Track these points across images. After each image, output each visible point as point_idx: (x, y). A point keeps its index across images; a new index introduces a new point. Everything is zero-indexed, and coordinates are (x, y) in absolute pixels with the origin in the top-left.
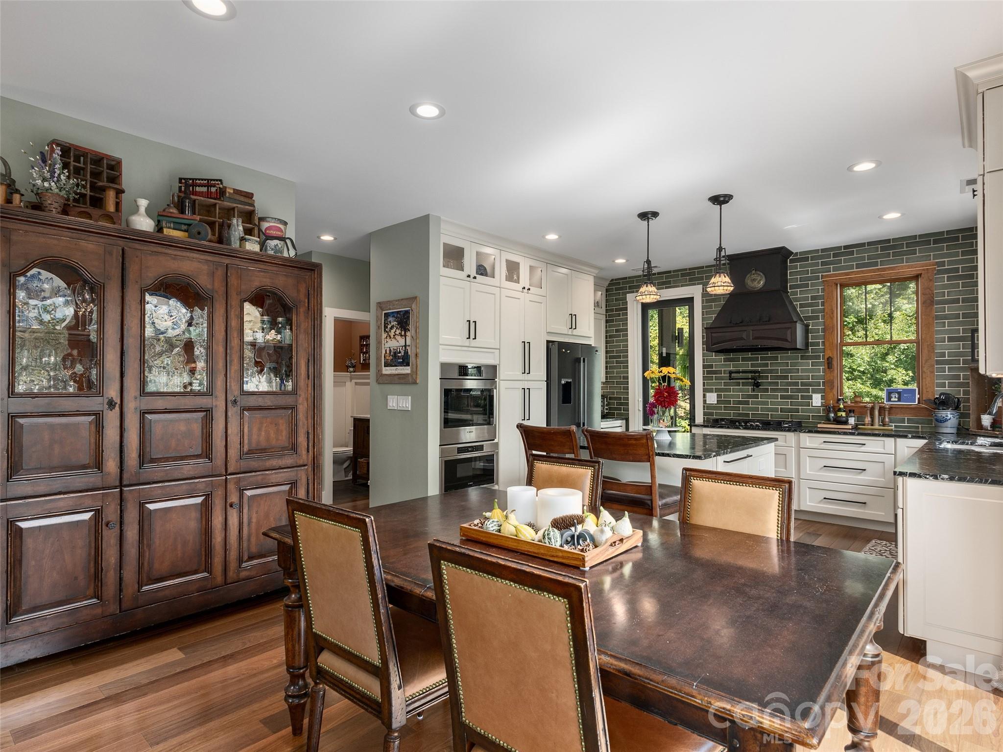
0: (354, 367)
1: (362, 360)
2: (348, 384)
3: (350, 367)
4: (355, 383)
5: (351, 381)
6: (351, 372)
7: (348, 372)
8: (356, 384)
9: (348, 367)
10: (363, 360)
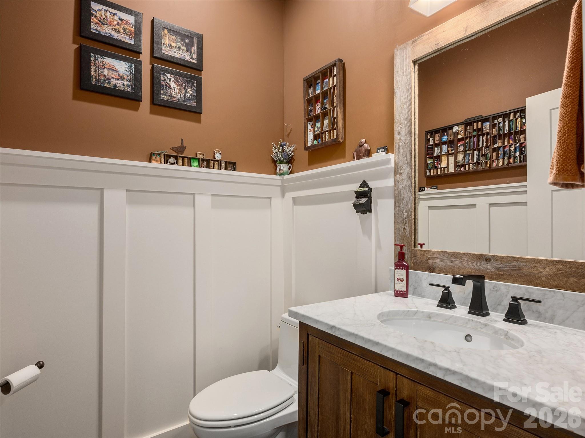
0: (290, 161)
1: (310, 138)
2: (277, 202)
3: (281, 162)
4: (294, 199)
5: (283, 196)
6: (282, 174)
7: (275, 174)
8: (295, 201)
9: (275, 162)
10: (315, 137)
